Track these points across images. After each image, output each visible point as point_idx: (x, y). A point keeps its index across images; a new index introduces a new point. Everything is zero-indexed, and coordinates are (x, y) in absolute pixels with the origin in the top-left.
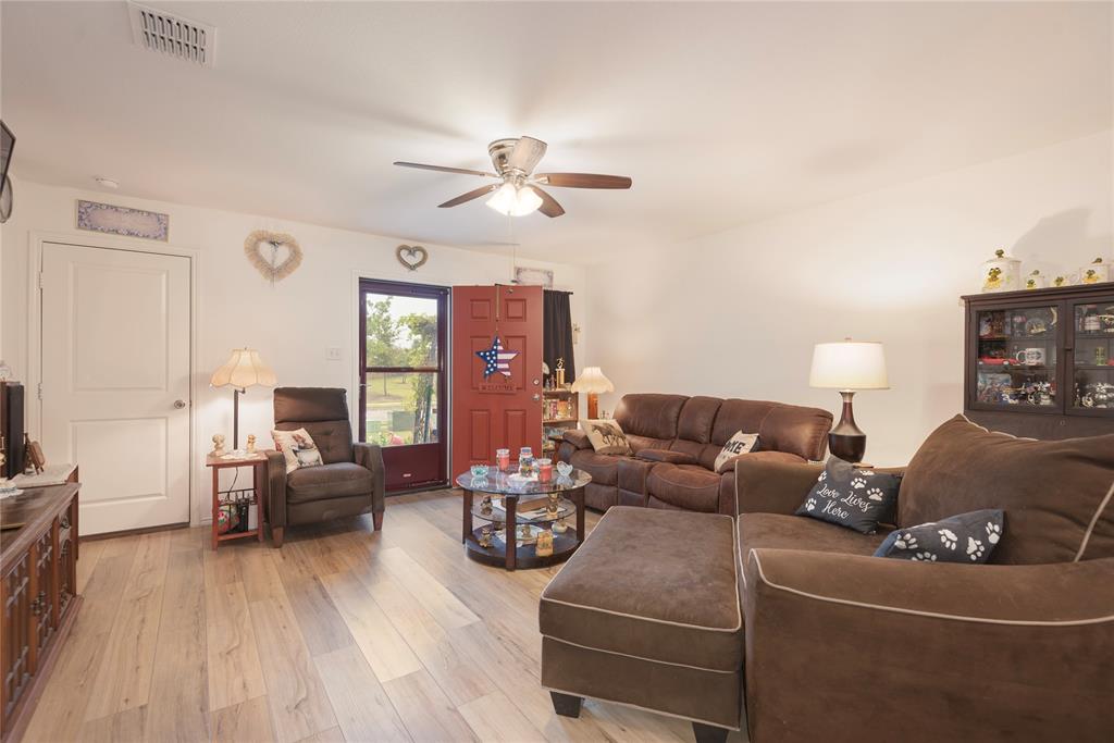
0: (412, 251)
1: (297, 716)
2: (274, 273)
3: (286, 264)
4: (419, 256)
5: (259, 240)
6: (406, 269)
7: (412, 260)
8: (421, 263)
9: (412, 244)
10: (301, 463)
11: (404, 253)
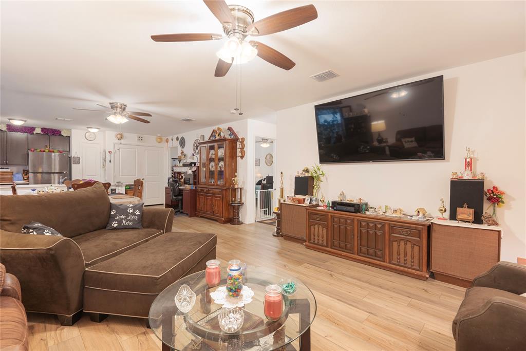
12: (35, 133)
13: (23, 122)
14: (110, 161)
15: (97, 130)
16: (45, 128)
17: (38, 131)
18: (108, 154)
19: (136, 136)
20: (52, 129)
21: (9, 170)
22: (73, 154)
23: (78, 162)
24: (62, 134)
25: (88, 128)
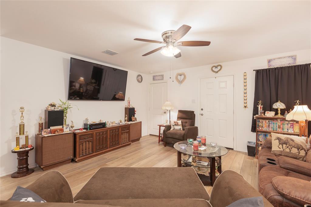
0: (216, 67)
2: (180, 82)
3: (183, 80)
4: (219, 68)
5: (178, 75)
6: (215, 73)
7: (216, 70)
8: (220, 70)
9: (216, 65)
10: (174, 128)
11: (214, 69)
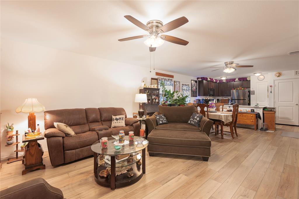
1: (247, 194)
12: (235, 81)
13: (226, 78)
14: (271, 92)
15: (260, 74)
16: (240, 78)
17: (237, 80)
18: (270, 88)
19: (293, 72)
20: (243, 78)
21: (227, 98)
22: (251, 89)
23: (254, 94)
24: (247, 79)
25: (254, 74)
